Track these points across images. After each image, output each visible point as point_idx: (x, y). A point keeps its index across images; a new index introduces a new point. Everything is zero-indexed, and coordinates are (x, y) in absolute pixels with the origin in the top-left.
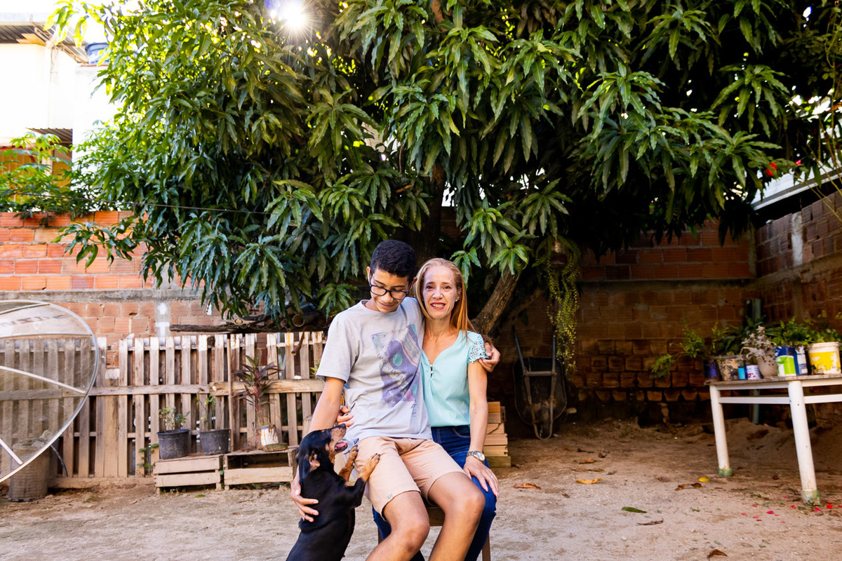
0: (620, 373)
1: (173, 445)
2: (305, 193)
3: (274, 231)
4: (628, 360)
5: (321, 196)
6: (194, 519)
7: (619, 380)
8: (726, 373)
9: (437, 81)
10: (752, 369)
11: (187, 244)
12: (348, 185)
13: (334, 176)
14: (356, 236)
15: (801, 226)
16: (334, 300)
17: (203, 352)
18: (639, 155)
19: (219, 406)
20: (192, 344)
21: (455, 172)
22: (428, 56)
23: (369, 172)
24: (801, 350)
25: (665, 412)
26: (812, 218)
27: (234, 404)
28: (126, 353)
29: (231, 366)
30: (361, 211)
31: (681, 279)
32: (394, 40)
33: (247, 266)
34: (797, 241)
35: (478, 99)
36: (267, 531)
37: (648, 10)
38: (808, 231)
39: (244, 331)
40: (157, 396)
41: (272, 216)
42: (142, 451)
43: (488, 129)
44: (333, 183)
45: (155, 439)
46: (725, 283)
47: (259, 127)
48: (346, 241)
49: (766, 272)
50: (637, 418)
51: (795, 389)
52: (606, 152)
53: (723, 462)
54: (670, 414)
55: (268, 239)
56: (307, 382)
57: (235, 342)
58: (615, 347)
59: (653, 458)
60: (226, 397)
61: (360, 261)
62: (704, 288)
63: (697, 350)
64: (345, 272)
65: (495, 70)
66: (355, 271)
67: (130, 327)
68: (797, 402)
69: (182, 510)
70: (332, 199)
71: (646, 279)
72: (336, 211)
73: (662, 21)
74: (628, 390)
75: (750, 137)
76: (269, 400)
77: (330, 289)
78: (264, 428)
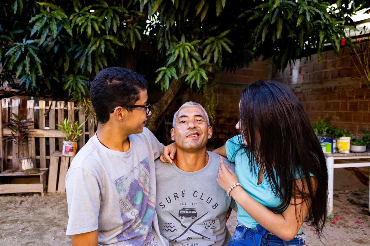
2: (60, 15)
3: (35, 37)
5: (71, 18)
13: (80, 5)
14: (94, 48)
15: (299, 66)
16: (74, 85)
23: (104, 6)
26: (305, 63)
27: (4, 143)
29: (2, 118)
30: (99, 32)
31: (239, 83)
33: (15, 57)
34: (295, 73)
38: (303, 69)
39: (11, 96)
41: (35, 26)
44: (80, 10)
48: (86, 50)
51: (330, 160)
55: (31, 41)
56: (53, 131)
57: (5, 104)
61: (93, 63)
64: (83, 69)
66: (90, 70)
68: (331, 166)
70: (79, 20)
72: (82, 30)
76: (28, 141)
77: (71, 78)
78: (25, 159)
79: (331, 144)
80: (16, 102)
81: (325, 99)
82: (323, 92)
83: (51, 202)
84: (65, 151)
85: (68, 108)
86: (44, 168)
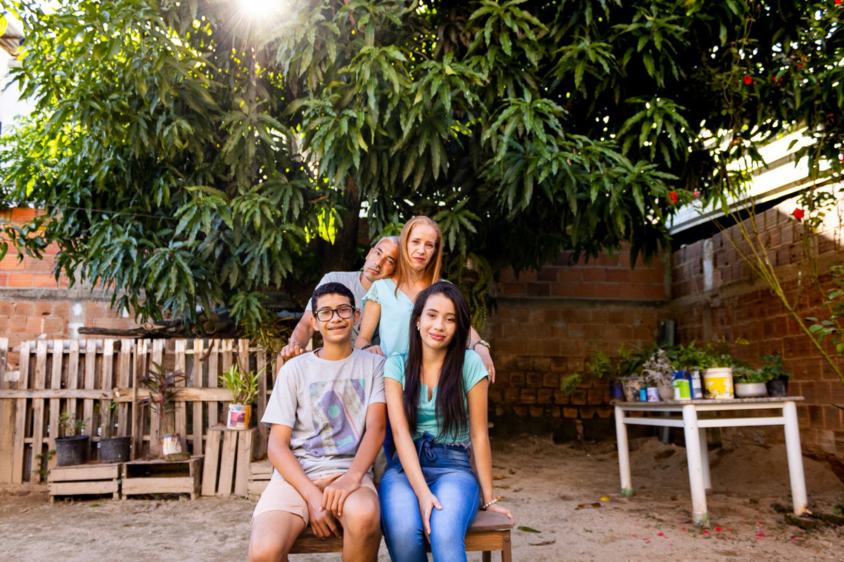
0: (537, 389)
1: (70, 451)
2: (216, 199)
3: (184, 236)
4: (545, 376)
5: (233, 204)
6: (83, 530)
7: (536, 396)
8: (629, 394)
9: (349, 97)
10: (652, 391)
11: (96, 247)
12: (260, 194)
13: (247, 184)
14: (267, 245)
15: (713, 252)
16: (245, 308)
17: (108, 357)
18: (541, 179)
19: (122, 413)
20: (98, 348)
21: (366, 186)
22: (340, 72)
23: (283, 182)
24: (696, 375)
25: (580, 429)
26: (722, 245)
27: (139, 410)
28: (28, 355)
29: (137, 371)
30: (272, 220)
31: (599, 298)
32: (306, 54)
33: (155, 271)
34: (708, 265)
35: (387, 117)
36: (156, 544)
37: (557, 40)
38: (719, 256)
39: (152, 336)
40: (58, 401)
41: (181, 222)
42: (38, 457)
43: (398, 146)
44: (247, 190)
45: (52, 446)
46: (641, 304)
47: (171, 132)
48: (257, 250)
49: (680, 295)
50: (552, 435)
51: (689, 412)
52: (510, 175)
53: (626, 482)
54: (584, 432)
55: (179, 244)
56: (215, 390)
57: (142, 348)
58: (534, 363)
59: (561, 475)
60: (130, 404)
61: (272, 270)
62: (621, 308)
63: (604, 370)
64: (257, 281)
65: (407, 89)
67: (42, 327)
68: (691, 425)
69: (72, 521)
70: (243, 207)
71: (565, 297)
72: (247, 220)
73: (570, 51)
74: (544, 406)
75: (650, 166)
76: (174, 408)
77: (241, 297)
78: (168, 437)
79: (687, 381)
80: (159, 344)
81: (762, 313)
82: (756, 300)
83: (204, 507)
84: (231, 421)
85: (238, 350)
86: (197, 455)
